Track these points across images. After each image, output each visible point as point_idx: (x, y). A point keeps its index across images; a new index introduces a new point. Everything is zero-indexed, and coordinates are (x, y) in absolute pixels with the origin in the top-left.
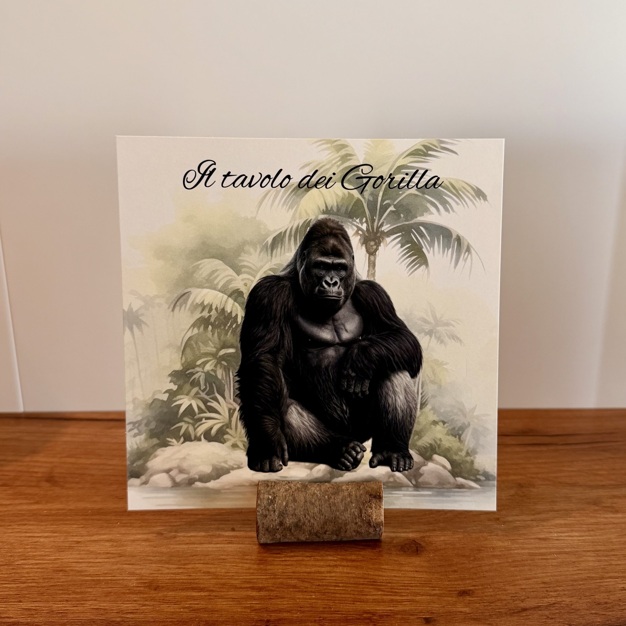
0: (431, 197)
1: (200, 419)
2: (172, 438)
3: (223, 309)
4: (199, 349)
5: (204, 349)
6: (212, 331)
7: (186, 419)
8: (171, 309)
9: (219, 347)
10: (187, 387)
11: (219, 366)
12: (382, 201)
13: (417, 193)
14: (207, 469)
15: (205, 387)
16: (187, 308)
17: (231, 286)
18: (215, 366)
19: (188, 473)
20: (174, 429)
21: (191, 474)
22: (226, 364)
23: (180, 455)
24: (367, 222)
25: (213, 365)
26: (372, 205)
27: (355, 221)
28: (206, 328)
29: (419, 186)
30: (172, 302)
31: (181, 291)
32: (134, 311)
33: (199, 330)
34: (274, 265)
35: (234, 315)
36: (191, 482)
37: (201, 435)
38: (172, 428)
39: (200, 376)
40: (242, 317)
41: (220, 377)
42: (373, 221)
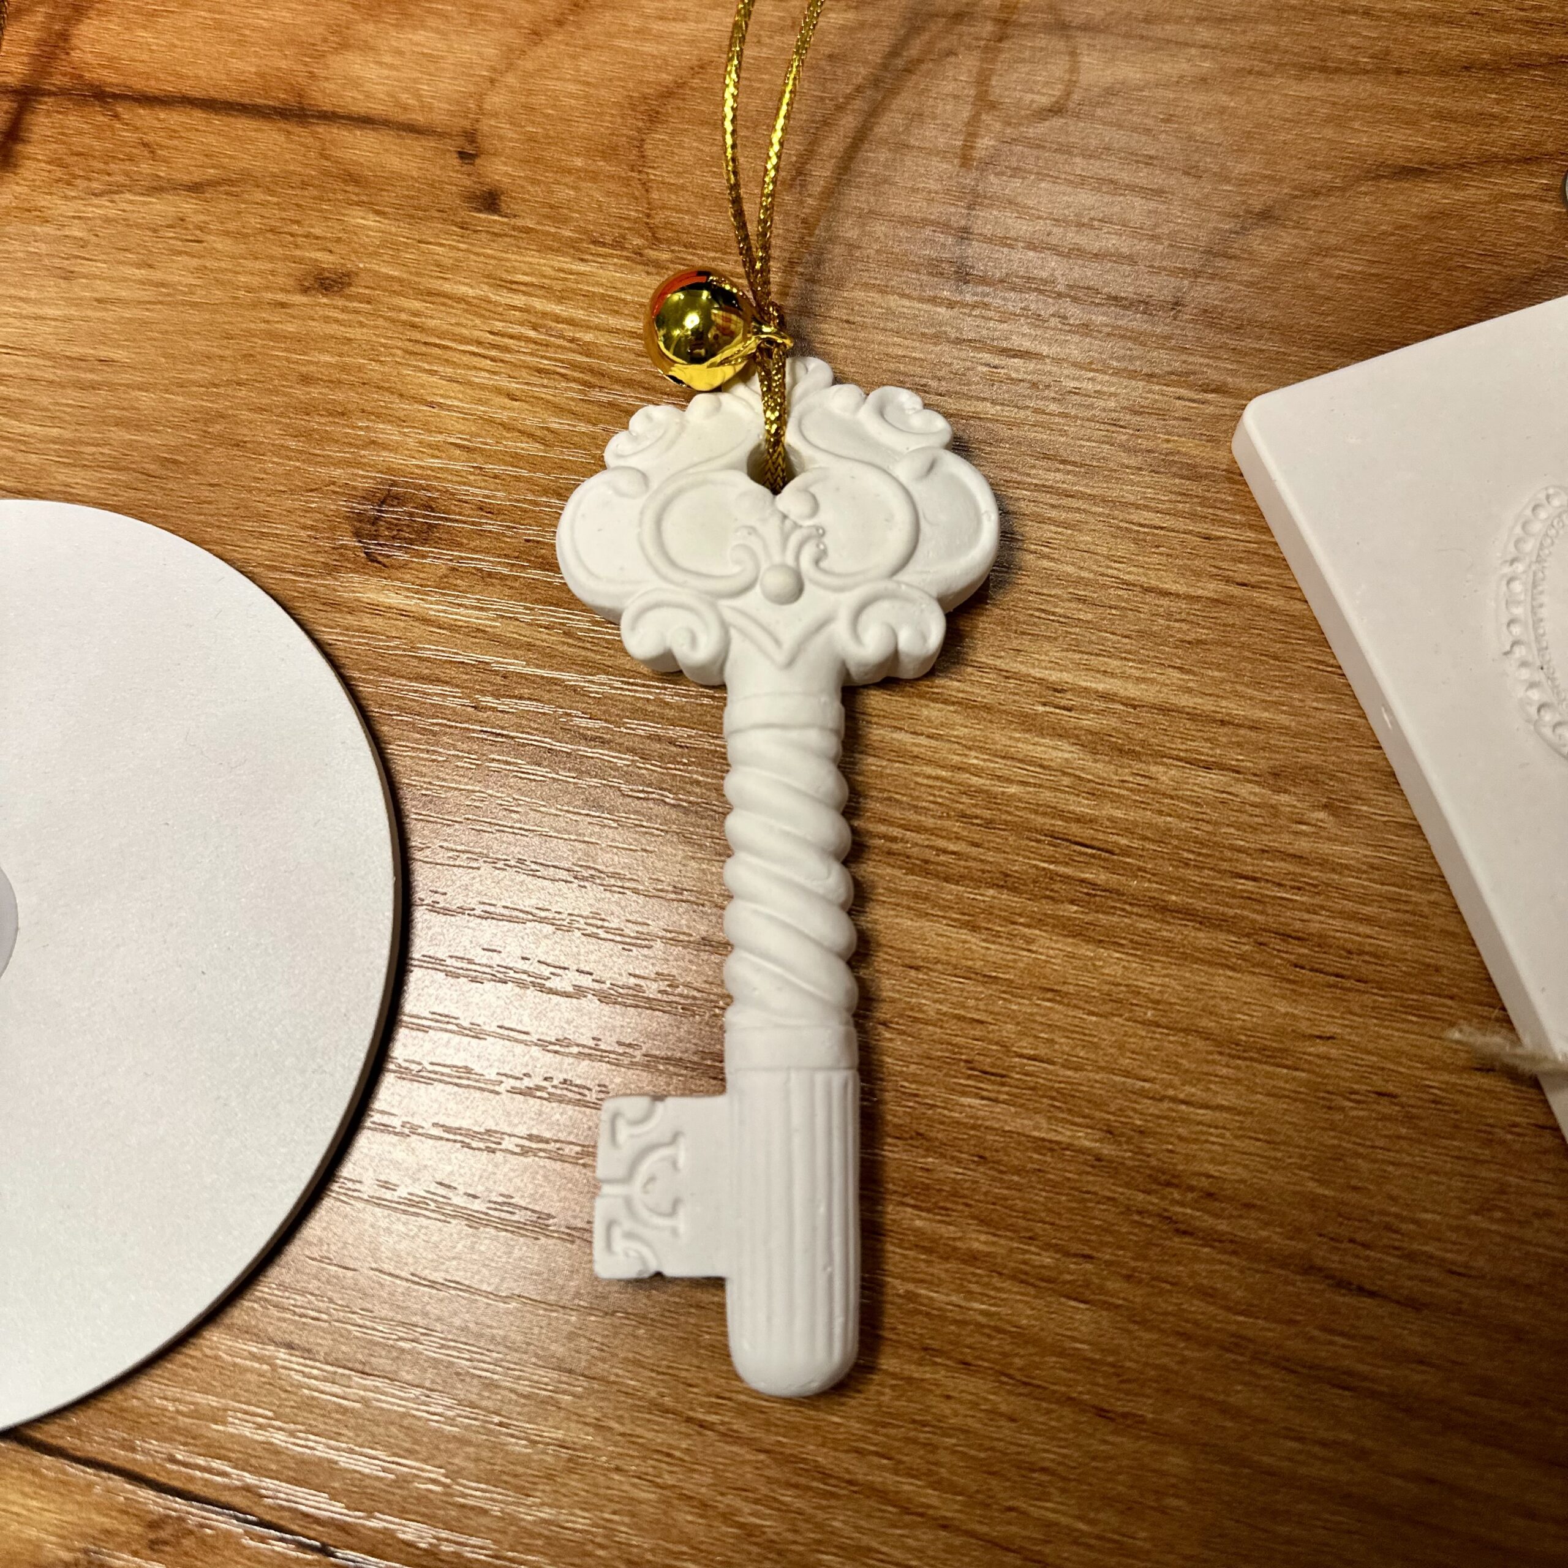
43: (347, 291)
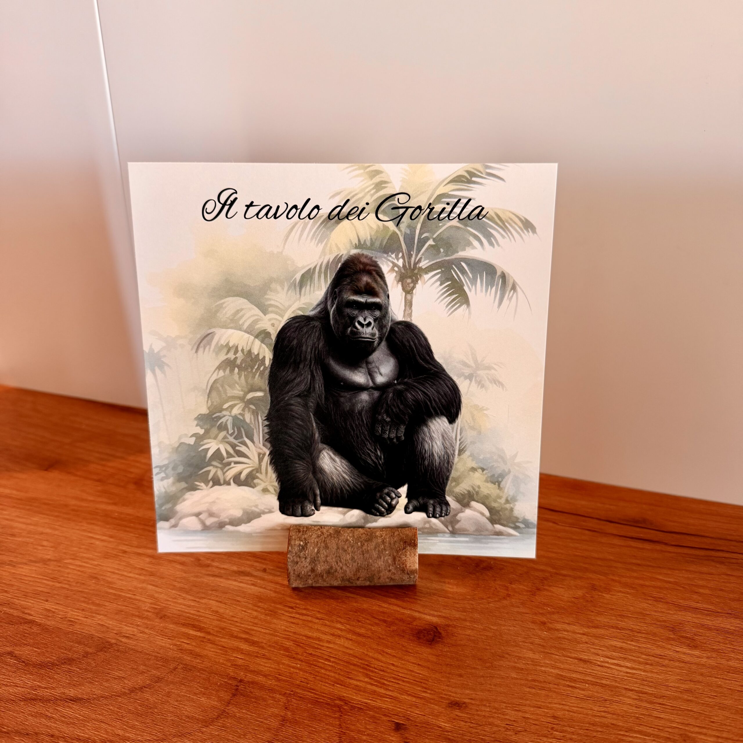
0: (474, 229)
1: (229, 464)
2: (200, 482)
3: (250, 352)
4: (225, 393)
5: (231, 392)
6: (238, 374)
7: (214, 463)
8: (194, 351)
9: (246, 390)
10: (215, 431)
11: (247, 409)
12: (421, 234)
13: (459, 225)
14: (238, 513)
15: (232, 431)
16: (212, 349)
17: (257, 326)
18: (243, 410)
19: (218, 516)
20: (202, 473)
21: (221, 518)
22: (254, 408)
23: (209, 499)
24: (403, 257)
25: (241, 409)
26: (409, 239)
27: (391, 256)
28: (232, 371)
29: (461, 217)
30: (195, 343)
31: (204, 331)
32: (156, 351)
33: (224, 372)
34: (303, 304)
35: (261, 357)
36: (221, 525)
37: (230, 479)
38: (201, 472)
39: (227, 420)
40: (270, 359)
41: (248, 420)
42: (410, 256)
43: (449, 702)
